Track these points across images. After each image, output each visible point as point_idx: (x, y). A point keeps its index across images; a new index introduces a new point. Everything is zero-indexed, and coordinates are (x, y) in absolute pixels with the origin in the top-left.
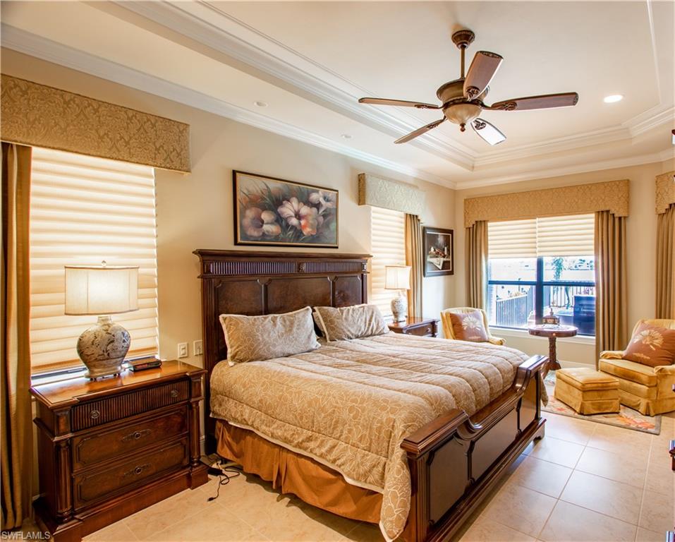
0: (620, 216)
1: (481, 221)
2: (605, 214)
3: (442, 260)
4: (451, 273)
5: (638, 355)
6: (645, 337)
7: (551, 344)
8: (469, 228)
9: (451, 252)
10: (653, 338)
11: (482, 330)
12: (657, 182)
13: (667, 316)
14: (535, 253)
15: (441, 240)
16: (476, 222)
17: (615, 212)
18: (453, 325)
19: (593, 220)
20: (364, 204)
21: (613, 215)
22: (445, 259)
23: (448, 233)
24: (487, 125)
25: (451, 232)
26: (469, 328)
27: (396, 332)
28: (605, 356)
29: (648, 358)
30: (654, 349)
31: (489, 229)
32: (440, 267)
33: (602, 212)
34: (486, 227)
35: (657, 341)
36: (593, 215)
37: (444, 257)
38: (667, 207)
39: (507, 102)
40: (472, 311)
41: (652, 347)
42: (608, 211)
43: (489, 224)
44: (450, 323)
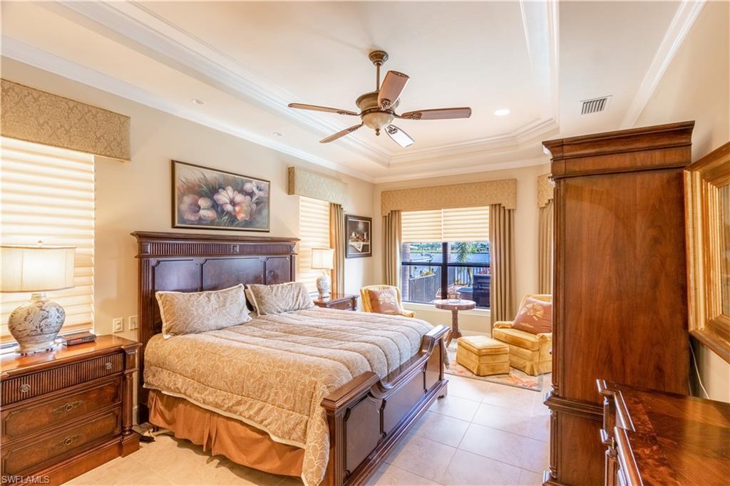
0: (510, 208)
1: (395, 211)
2: (497, 207)
3: (362, 243)
4: (370, 255)
5: (523, 324)
6: (529, 309)
7: (453, 316)
8: (386, 217)
9: (370, 237)
10: (535, 310)
11: (396, 305)
12: (538, 181)
13: (548, 292)
14: (441, 238)
15: (361, 226)
16: (392, 211)
17: (505, 205)
18: (371, 300)
19: (488, 212)
20: (293, 193)
21: (504, 207)
22: (365, 243)
23: (368, 221)
24: (399, 131)
25: (370, 219)
26: (384, 303)
27: (320, 306)
28: (498, 326)
29: (532, 327)
30: (537, 319)
31: (402, 217)
32: (360, 250)
33: (496, 205)
34: (399, 216)
35: (539, 313)
36: (488, 208)
37: (364, 241)
38: (547, 202)
39: (414, 113)
40: (387, 288)
41: (534, 317)
42: (500, 205)
43: (402, 213)
44: (369, 299)
